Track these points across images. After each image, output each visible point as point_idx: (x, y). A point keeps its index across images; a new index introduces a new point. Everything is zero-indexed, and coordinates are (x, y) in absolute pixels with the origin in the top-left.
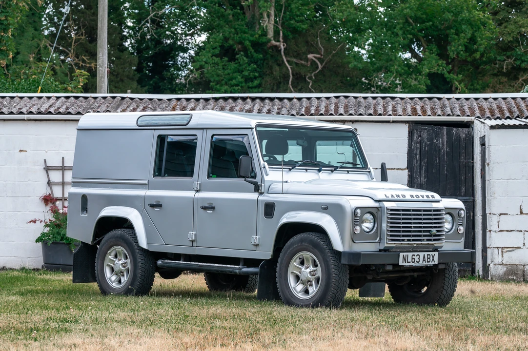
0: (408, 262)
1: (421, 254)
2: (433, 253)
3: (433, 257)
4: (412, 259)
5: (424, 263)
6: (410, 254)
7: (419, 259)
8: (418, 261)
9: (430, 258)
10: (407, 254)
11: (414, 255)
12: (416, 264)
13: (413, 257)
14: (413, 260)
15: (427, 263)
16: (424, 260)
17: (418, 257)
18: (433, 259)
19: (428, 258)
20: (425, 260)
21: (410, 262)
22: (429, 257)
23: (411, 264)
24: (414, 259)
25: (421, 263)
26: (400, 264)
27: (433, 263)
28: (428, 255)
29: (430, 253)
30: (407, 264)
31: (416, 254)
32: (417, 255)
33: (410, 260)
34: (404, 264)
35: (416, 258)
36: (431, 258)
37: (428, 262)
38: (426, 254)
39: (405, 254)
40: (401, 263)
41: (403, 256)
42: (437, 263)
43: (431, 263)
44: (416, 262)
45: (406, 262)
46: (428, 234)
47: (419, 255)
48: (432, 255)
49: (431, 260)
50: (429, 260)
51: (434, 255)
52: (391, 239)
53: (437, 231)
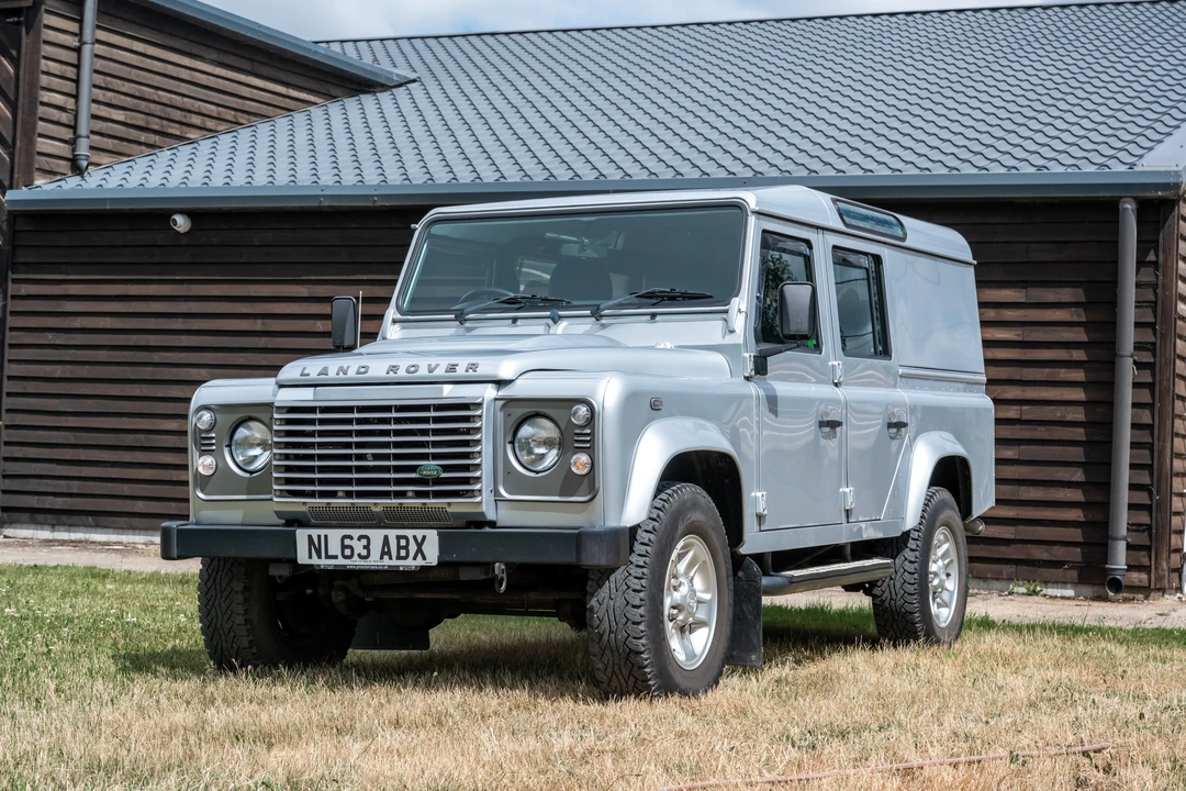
0: (328, 557)
1: (377, 536)
2: (419, 533)
3: (420, 545)
4: (344, 547)
5: (387, 562)
6: (335, 535)
7: (367, 547)
8: (364, 553)
9: (406, 548)
10: (322, 532)
11: (351, 538)
12: (355, 562)
13: (347, 542)
14: (348, 552)
15: (395, 562)
16: (386, 552)
17: (364, 542)
18: (419, 550)
19: (399, 548)
20: (389, 553)
21: (336, 557)
22: (403, 542)
23: (341, 561)
24: (351, 548)
25: (375, 560)
26: (300, 561)
27: (420, 562)
28: (399, 538)
29: (409, 533)
30: (324, 562)
31: (356, 533)
32: (360, 538)
33: (335, 548)
34: (315, 561)
35: (359, 547)
36: (413, 548)
37: (399, 558)
38: (392, 534)
39: (314, 532)
40: (303, 556)
41: (310, 537)
42: (435, 563)
43: (411, 563)
44: (356, 557)
45: (320, 557)
46: (413, 475)
47: (367, 537)
48: (415, 537)
49: (412, 554)
50: (403, 553)
51: (424, 537)
52: (288, 491)
53: (446, 468)
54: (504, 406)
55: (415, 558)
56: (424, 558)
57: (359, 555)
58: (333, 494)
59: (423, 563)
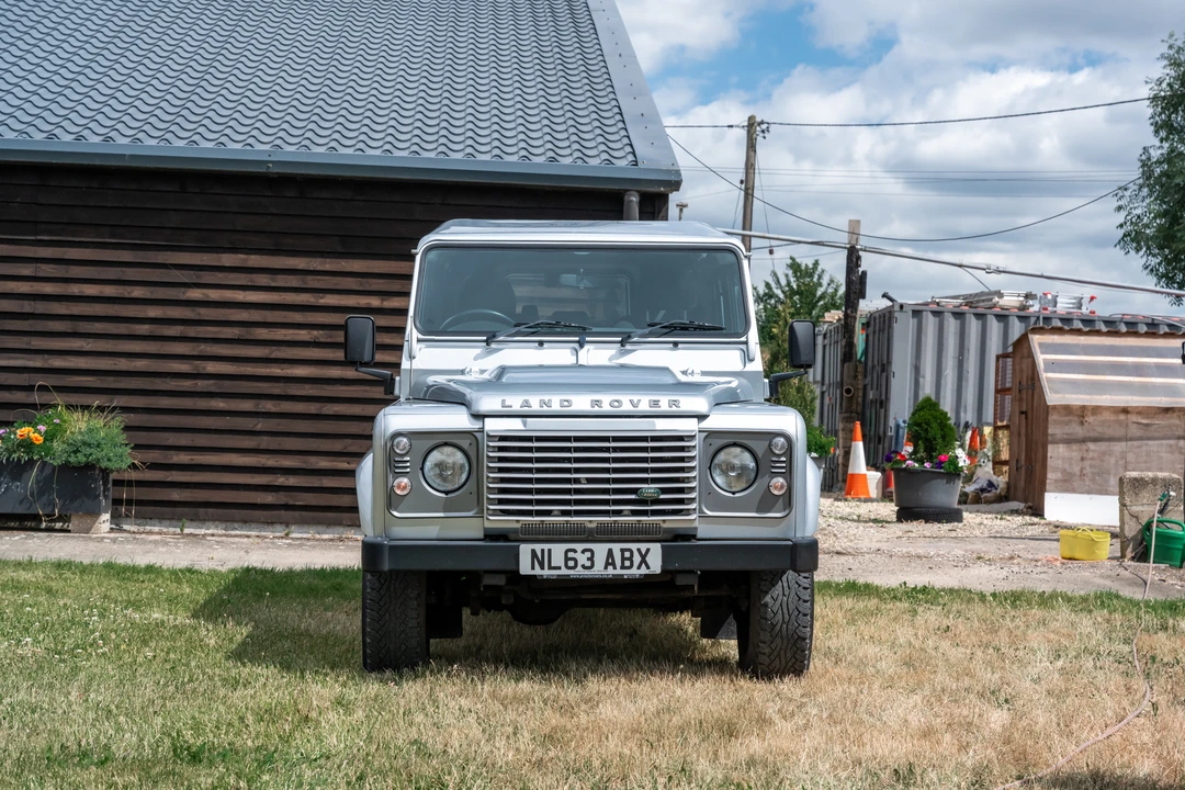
0: (550, 568)
1: (601, 549)
2: (643, 547)
3: (643, 557)
4: (567, 559)
5: (611, 571)
6: (558, 549)
7: (591, 559)
8: (588, 564)
9: (631, 559)
10: (546, 546)
11: (575, 551)
12: (579, 572)
13: (570, 555)
14: (571, 563)
15: (619, 571)
16: (610, 563)
17: (588, 554)
18: (643, 561)
19: (623, 559)
20: (613, 564)
21: (559, 568)
22: (627, 554)
23: (564, 571)
24: (575, 560)
25: (599, 570)
26: (522, 572)
27: (644, 571)
28: (623, 551)
29: (633, 546)
30: (546, 572)
31: (579, 547)
32: (583, 552)
33: (558, 560)
34: (538, 571)
35: (583, 559)
36: (637, 559)
37: (623, 567)
38: (616, 547)
39: (538, 547)
40: (526, 569)
41: (533, 551)
42: (658, 571)
43: (634, 571)
44: (579, 568)
45: (542, 568)
46: (633, 497)
47: (591, 551)
48: (639, 550)
49: (636, 564)
50: (627, 563)
51: (648, 550)
52: (501, 510)
53: (664, 491)
54: (706, 437)
55: (639, 568)
56: (648, 567)
57: (583, 566)
58: (549, 513)
59: (647, 572)
